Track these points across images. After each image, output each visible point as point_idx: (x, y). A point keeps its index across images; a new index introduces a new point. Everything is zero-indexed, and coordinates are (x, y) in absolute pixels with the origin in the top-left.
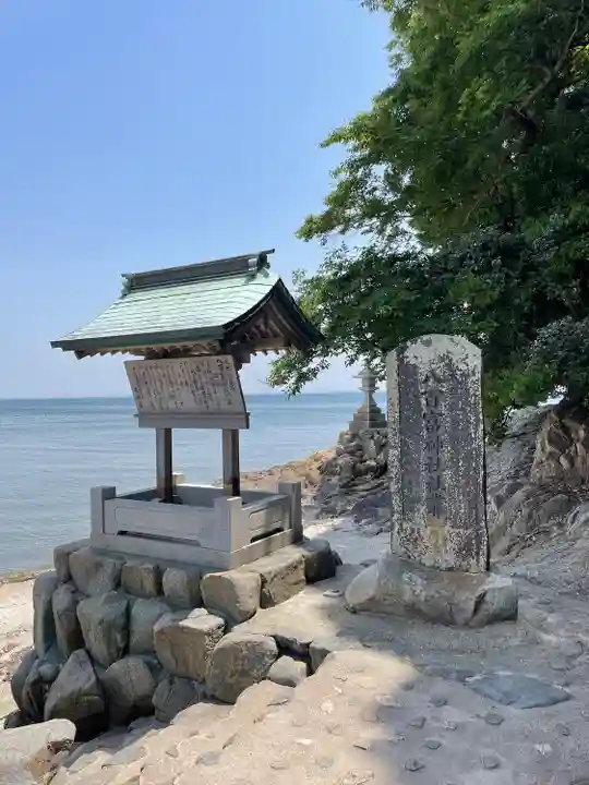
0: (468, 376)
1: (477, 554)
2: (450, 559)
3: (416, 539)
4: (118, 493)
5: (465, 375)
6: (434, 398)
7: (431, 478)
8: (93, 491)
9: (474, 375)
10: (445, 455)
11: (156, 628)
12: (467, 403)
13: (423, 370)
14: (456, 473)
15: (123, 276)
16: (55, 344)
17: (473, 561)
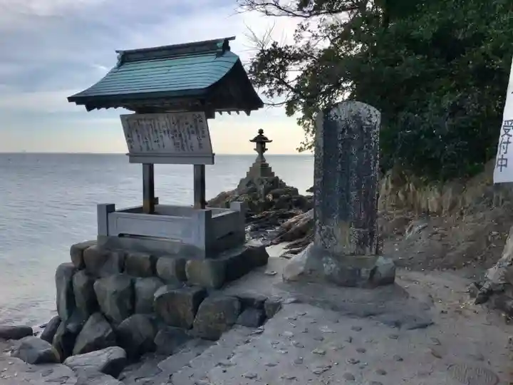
0: (370, 129)
1: (371, 244)
2: (352, 248)
3: (331, 236)
4: (116, 209)
5: (369, 129)
6: (347, 143)
7: (343, 196)
8: (100, 207)
9: (375, 128)
10: (354, 181)
11: (157, 295)
12: (369, 147)
13: (341, 125)
14: (359, 193)
15: (117, 52)
16: (71, 99)
17: (368, 249)
